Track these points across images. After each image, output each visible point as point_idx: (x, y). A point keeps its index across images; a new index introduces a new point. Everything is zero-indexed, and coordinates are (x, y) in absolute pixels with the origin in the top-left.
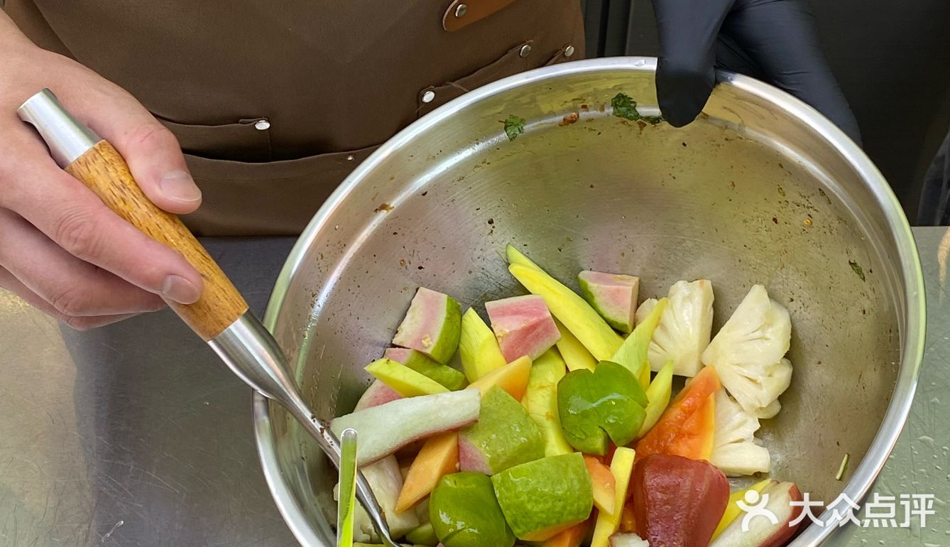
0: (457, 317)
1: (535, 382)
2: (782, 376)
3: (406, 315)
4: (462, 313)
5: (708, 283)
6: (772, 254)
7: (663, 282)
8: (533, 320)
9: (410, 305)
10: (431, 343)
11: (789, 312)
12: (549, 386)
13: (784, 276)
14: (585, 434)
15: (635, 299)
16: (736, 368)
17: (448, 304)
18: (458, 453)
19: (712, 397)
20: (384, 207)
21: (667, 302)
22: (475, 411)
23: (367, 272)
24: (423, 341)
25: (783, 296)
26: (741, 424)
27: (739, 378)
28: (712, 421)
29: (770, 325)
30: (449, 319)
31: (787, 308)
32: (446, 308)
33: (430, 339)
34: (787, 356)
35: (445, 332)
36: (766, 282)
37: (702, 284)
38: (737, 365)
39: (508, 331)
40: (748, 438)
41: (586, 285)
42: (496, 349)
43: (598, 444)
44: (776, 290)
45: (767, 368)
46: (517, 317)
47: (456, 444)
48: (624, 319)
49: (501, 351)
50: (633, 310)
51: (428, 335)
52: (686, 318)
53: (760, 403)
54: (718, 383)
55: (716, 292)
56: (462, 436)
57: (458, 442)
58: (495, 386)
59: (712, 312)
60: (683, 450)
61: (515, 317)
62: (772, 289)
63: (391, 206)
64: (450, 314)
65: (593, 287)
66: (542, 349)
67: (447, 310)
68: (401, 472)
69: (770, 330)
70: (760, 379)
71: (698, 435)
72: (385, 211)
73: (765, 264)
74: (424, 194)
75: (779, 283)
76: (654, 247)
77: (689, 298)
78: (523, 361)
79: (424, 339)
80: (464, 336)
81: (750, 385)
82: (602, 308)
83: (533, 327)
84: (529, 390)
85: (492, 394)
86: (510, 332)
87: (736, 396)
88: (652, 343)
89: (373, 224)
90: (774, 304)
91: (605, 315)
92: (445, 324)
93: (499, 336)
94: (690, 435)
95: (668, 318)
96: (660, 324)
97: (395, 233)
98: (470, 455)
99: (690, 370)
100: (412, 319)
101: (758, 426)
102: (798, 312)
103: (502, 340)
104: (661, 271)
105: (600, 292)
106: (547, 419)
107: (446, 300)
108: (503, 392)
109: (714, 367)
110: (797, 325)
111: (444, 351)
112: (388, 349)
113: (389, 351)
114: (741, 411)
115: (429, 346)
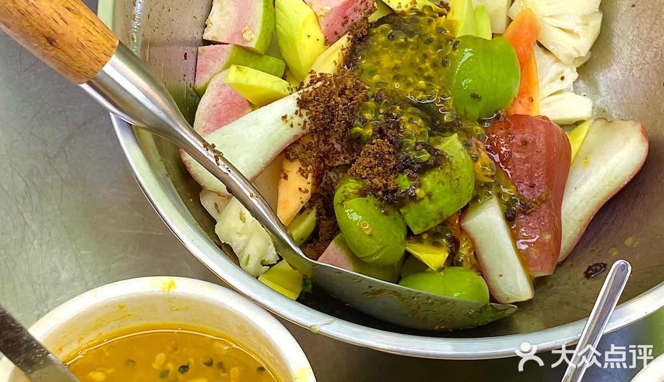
3: (212, 5)
10: (253, 36)
16: (548, 20)
24: (243, 36)
30: (266, 7)
33: (251, 31)
35: (266, 22)
38: (550, 17)
39: (329, 8)
40: (568, 89)
45: (583, 17)
51: (247, 28)
64: (267, 1)
70: (577, 29)
79: (244, 33)
86: (331, 10)
87: (550, 48)
92: (264, 12)
93: (321, 15)
100: (221, 9)
103: (323, 19)
112: (200, 48)
113: (202, 49)
114: (558, 62)
115: (251, 39)
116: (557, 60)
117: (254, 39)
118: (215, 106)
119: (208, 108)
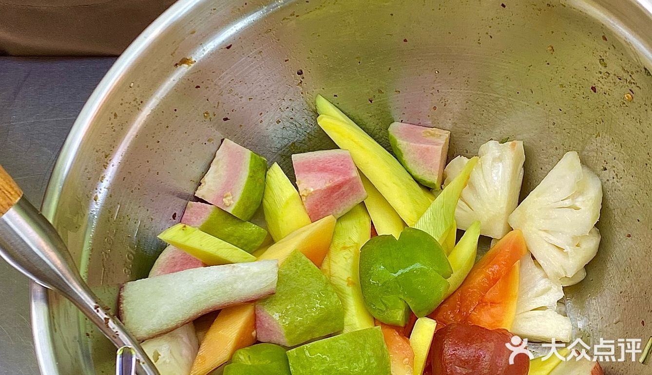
0: (261, 174)
1: (338, 242)
2: (590, 246)
3: (209, 167)
4: (266, 169)
5: (520, 145)
6: (588, 121)
7: (475, 137)
8: (339, 179)
9: (215, 156)
10: (232, 202)
11: (601, 180)
12: (353, 247)
13: (599, 145)
14: (385, 305)
15: (445, 156)
16: (543, 234)
17: (251, 161)
18: (255, 322)
19: (517, 264)
20: (185, 61)
21: (477, 162)
22: (272, 284)
23: (167, 127)
24: (224, 199)
25: (596, 164)
26: (545, 291)
27: (547, 245)
28: (516, 289)
29: (580, 193)
30: (252, 177)
31: (599, 176)
32: (248, 166)
33: (231, 197)
34: (597, 225)
35: (247, 190)
36: (580, 148)
37: (513, 145)
38: (545, 231)
39: (312, 190)
40: (551, 307)
41: (395, 141)
42: (300, 206)
43: (399, 316)
44: (589, 157)
45: (574, 238)
46: (323, 174)
47: (253, 313)
48: (433, 178)
49: (305, 210)
50: (442, 167)
51: (229, 193)
52: (496, 178)
53: (566, 273)
54: (524, 249)
55: (528, 152)
56: (259, 306)
57: (255, 311)
58: (295, 251)
59: (522, 174)
60: (485, 319)
61: (320, 175)
62: (585, 155)
63: (193, 60)
64: (254, 171)
65: (402, 144)
66: (347, 207)
67: (251, 168)
68: (197, 337)
69: (580, 199)
70: (568, 249)
71: (499, 303)
72: (186, 65)
73: (580, 130)
74: (228, 48)
75: (593, 150)
76: (467, 102)
77: (500, 159)
78: (327, 221)
79: (225, 197)
80: (268, 194)
81: (555, 253)
82: (410, 166)
83: (339, 186)
84: (332, 249)
85: (292, 260)
86: (314, 191)
87: (541, 262)
88: (459, 201)
89: (172, 79)
90: (586, 170)
91: (414, 174)
92: (247, 182)
93: (303, 195)
94: (493, 303)
95: (478, 178)
96: (468, 183)
97: (198, 87)
98: (267, 325)
99: (496, 232)
100: (216, 172)
101: (561, 295)
102: (611, 182)
103: (306, 199)
104: (473, 126)
105: (409, 150)
106: (348, 285)
107: (250, 156)
108: (304, 258)
109: (521, 231)
110: (610, 195)
111: (246, 209)
112: (190, 202)
113: (191, 204)
114: (546, 278)
115: (230, 204)
116: (546, 276)
117: (232, 204)
118: (174, 258)
119: (168, 258)
